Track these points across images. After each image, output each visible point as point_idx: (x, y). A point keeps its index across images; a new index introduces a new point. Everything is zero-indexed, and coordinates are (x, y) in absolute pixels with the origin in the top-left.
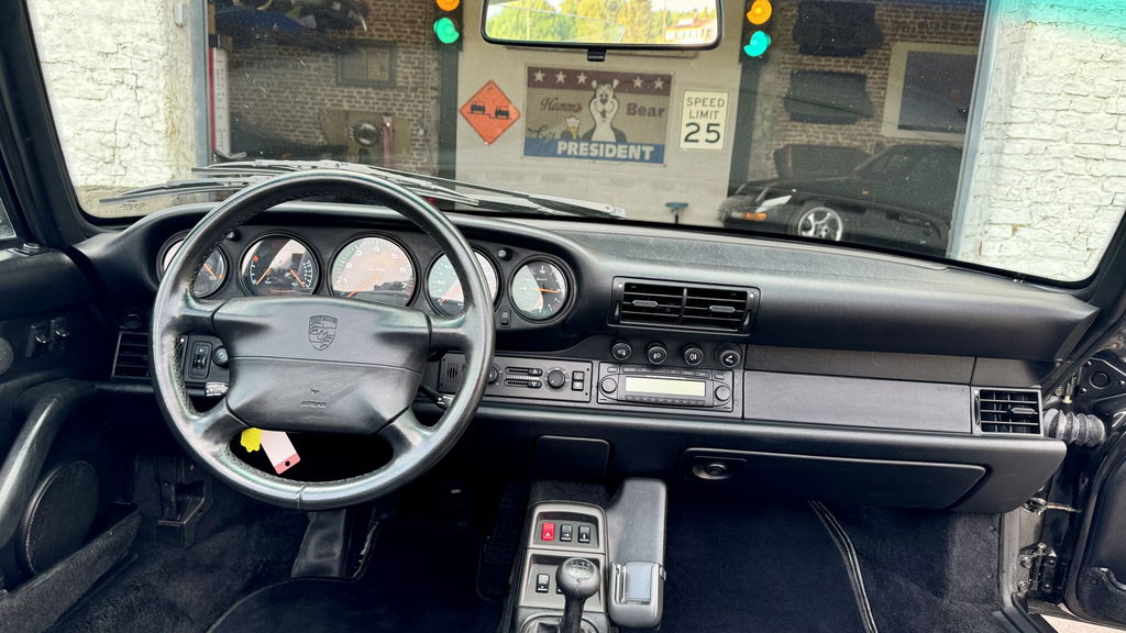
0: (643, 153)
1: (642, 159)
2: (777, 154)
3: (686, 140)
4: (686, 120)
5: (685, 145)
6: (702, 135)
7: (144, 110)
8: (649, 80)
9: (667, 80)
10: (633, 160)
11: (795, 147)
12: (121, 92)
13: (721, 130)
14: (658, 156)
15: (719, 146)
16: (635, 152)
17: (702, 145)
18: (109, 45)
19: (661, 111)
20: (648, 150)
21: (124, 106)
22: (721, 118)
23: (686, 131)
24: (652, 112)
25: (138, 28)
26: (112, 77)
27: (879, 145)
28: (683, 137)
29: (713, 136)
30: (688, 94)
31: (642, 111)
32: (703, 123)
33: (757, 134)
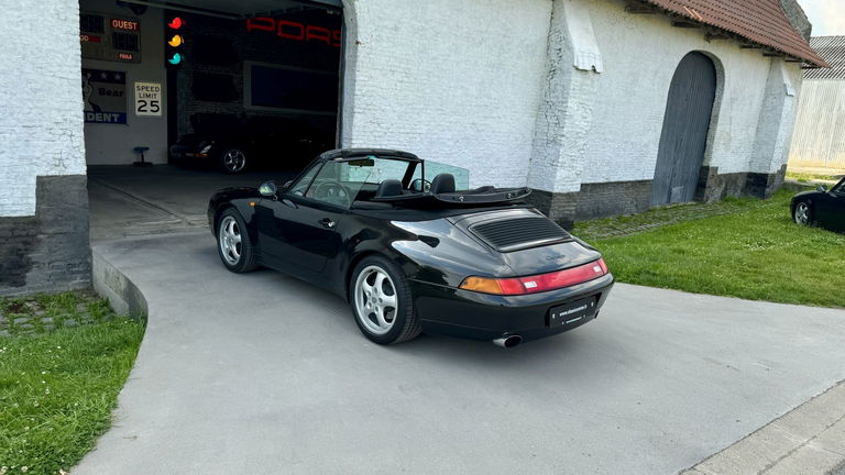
0: (113, 118)
1: (112, 121)
2: (192, 117)
3: (139, 110)
4: (137, 99)
5: (138, 113)
6: (148, 108)
7: (75, 144)
8: (111, 75)
9: (123, 74)
10: (107, 122)
11: (200, 114)
12: (64, 138)
13: (159, 104)
14: (123, 119)
15: (159, 114)
16: (107, 117)
17: (149, 113)
18: (60, 119)
19: (121, 93)
20: (116, 116)
21: (66, 144)
22: (159, 98)
23: (138, 105)
24: (116, 94)
25: (73, 113)
26: (61, 132)
27: (243, 114)
28: (137, 108)
29: (155, 108)
30: (137, 84)
31: (109, 93)
32: (148, 101)
33: (179, 107)
